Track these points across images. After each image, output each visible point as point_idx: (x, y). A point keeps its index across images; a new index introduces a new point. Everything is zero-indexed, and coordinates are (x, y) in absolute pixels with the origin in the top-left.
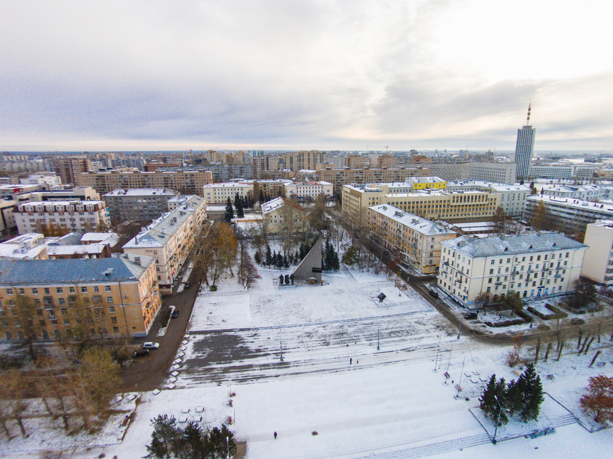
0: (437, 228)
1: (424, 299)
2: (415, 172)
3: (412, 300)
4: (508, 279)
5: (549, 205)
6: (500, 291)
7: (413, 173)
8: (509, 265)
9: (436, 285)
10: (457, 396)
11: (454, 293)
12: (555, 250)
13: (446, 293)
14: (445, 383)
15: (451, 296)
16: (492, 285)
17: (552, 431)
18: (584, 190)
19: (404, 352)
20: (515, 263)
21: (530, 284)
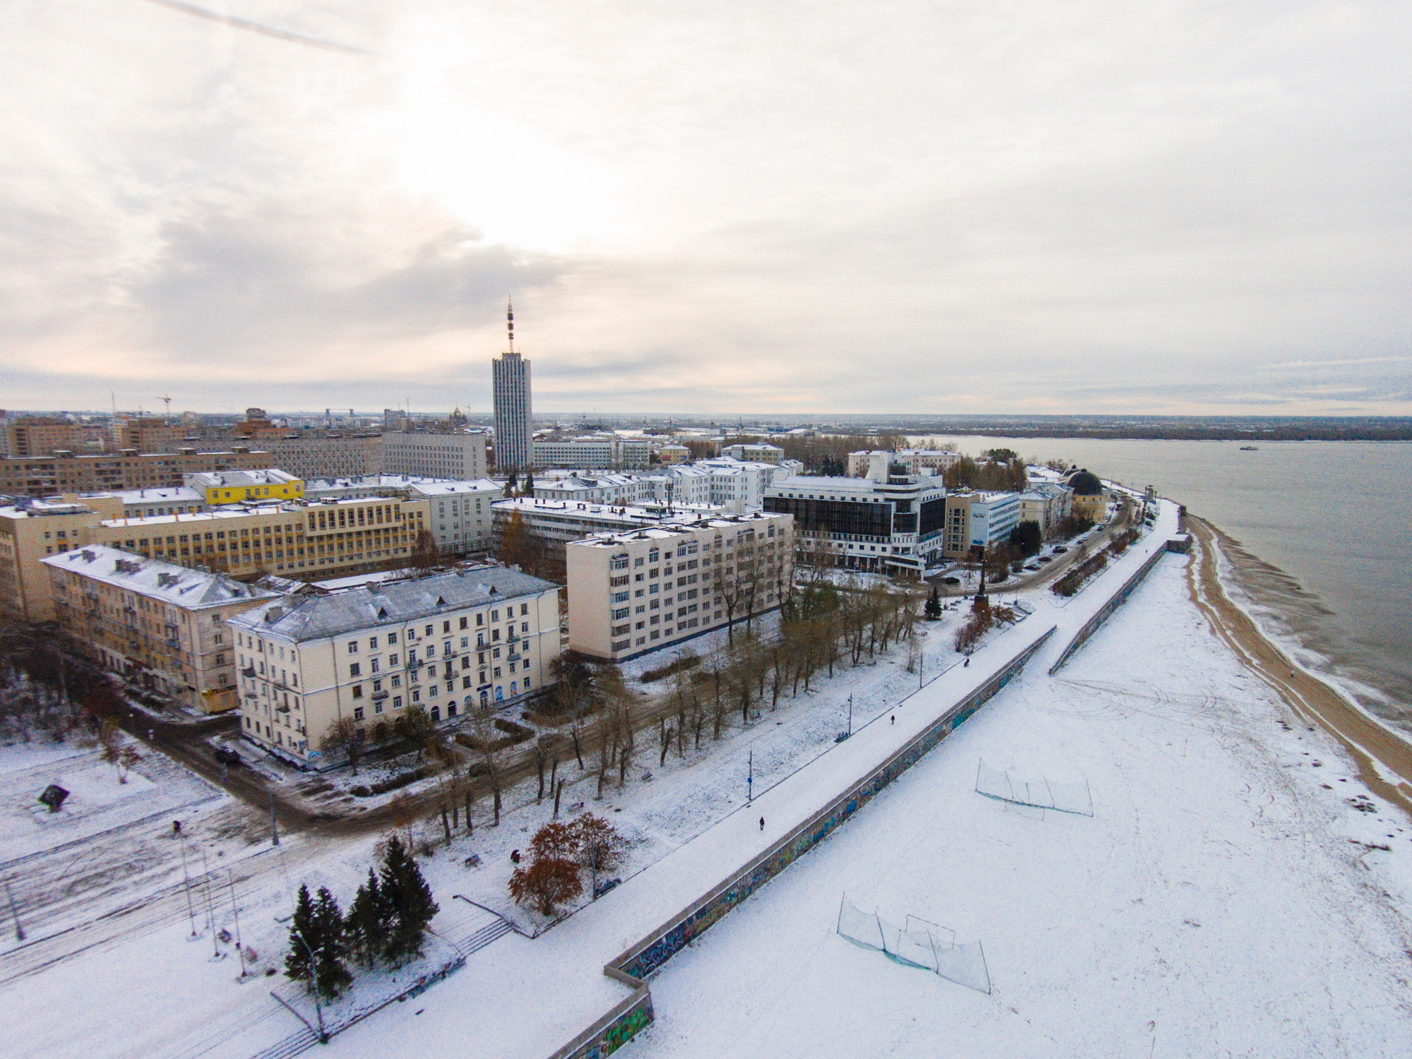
0: (226, 588)
1: (197, 775)
2: (228, 461)
3: (162, 783)
4: (402, 679)
5: (534, 517)
6: (391, 712)
7: (221, 464)
8: (396, 649)
9: (239, 735)
10: (244, 974)
11: (280, 742)
12: (495, 601)
13: (263, 748)
14: (217, 955)
15: (276, 751)
16: (366, 702)
17: (460, 963)
18: (608, 485)
19: (111, 921)
20: (409, 643)
21: (458, 683)
